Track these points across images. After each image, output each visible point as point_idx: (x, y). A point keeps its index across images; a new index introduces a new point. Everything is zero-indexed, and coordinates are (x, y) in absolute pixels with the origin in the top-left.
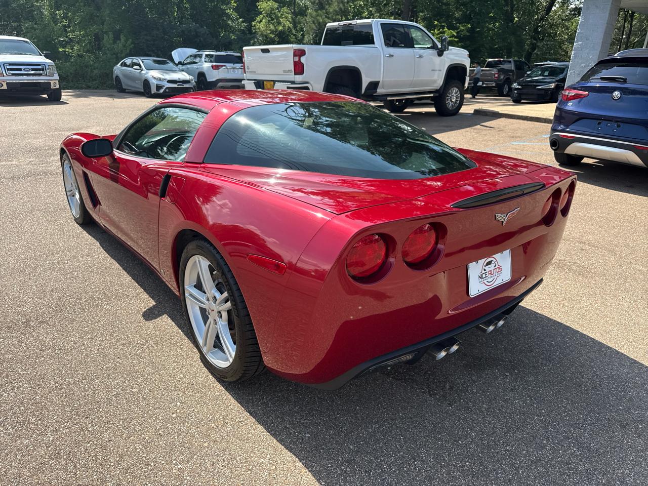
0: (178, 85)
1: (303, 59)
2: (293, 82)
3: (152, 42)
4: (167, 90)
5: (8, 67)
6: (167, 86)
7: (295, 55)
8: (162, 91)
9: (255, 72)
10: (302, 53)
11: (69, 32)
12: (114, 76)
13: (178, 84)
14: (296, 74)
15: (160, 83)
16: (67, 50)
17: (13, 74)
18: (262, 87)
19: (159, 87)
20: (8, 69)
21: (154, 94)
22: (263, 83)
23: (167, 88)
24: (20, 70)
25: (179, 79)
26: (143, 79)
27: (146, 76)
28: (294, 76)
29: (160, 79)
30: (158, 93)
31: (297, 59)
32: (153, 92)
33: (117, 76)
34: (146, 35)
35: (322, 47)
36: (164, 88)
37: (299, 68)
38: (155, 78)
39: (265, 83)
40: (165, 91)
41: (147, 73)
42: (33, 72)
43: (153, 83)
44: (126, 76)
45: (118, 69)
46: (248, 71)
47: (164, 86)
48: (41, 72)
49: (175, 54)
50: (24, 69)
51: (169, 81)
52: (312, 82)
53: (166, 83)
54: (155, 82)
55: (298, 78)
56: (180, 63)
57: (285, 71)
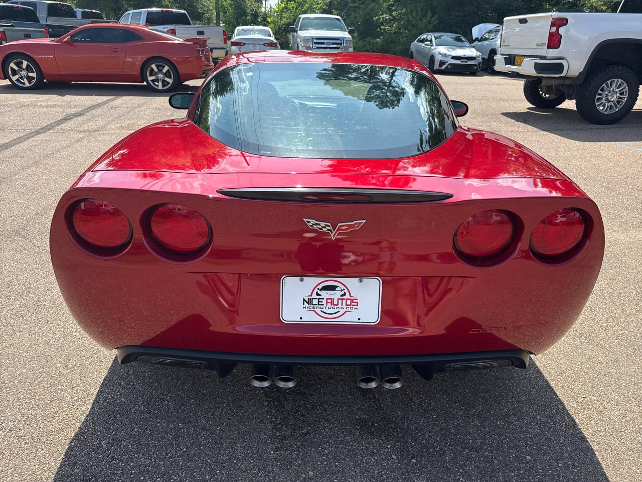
0: (462, 62)
1: (562, 30)
2: (544, 58)
3: (462, 19)
4: (449, 67)
5: (315, 41)
6: (450, 62)
7: (553, 25)
8: (444, 67)
9: (509, 46)
10: (563, 22)
11: (393, 11)
12: (410, 52)
13: (462, 60)
14: (549, 47)
15: (444, 59)
16: (387, 27)
17: (318, 48)
18: (512, 62)
19: (442, 63)
20: (315, 43)
21: (436, 70)
22: (515, 58)
23: (450, 64)
24: (323, 43)
25: (465, 55)
26: (431, 55)
27: (433, 51)
28: (546, 50)
29: (445, 55)
30: (440, 69)
31: (554, 29)
32: (435, 68)
33: (412, 52)
34: (458, 11)
35: (618, 15)
36: (447, 64)
37: (554, 41)
38: (440, 54)
39: (516, 58)
40: (447, 67)
41: (435, 49)
42: (334, 46)
43: (438, 58)
44: (418, 52)
45: (415, 45)
46: (504, 45)
47: (447, 62)
48: (339, 46)
49: (475, 30)
50: (326, 43)
51: (454, 58)
52: (568, 59)
53: (450, 59)
54: (439, 58)
55: (552, 53)
56: (477, 39)
57: (538, 45)
